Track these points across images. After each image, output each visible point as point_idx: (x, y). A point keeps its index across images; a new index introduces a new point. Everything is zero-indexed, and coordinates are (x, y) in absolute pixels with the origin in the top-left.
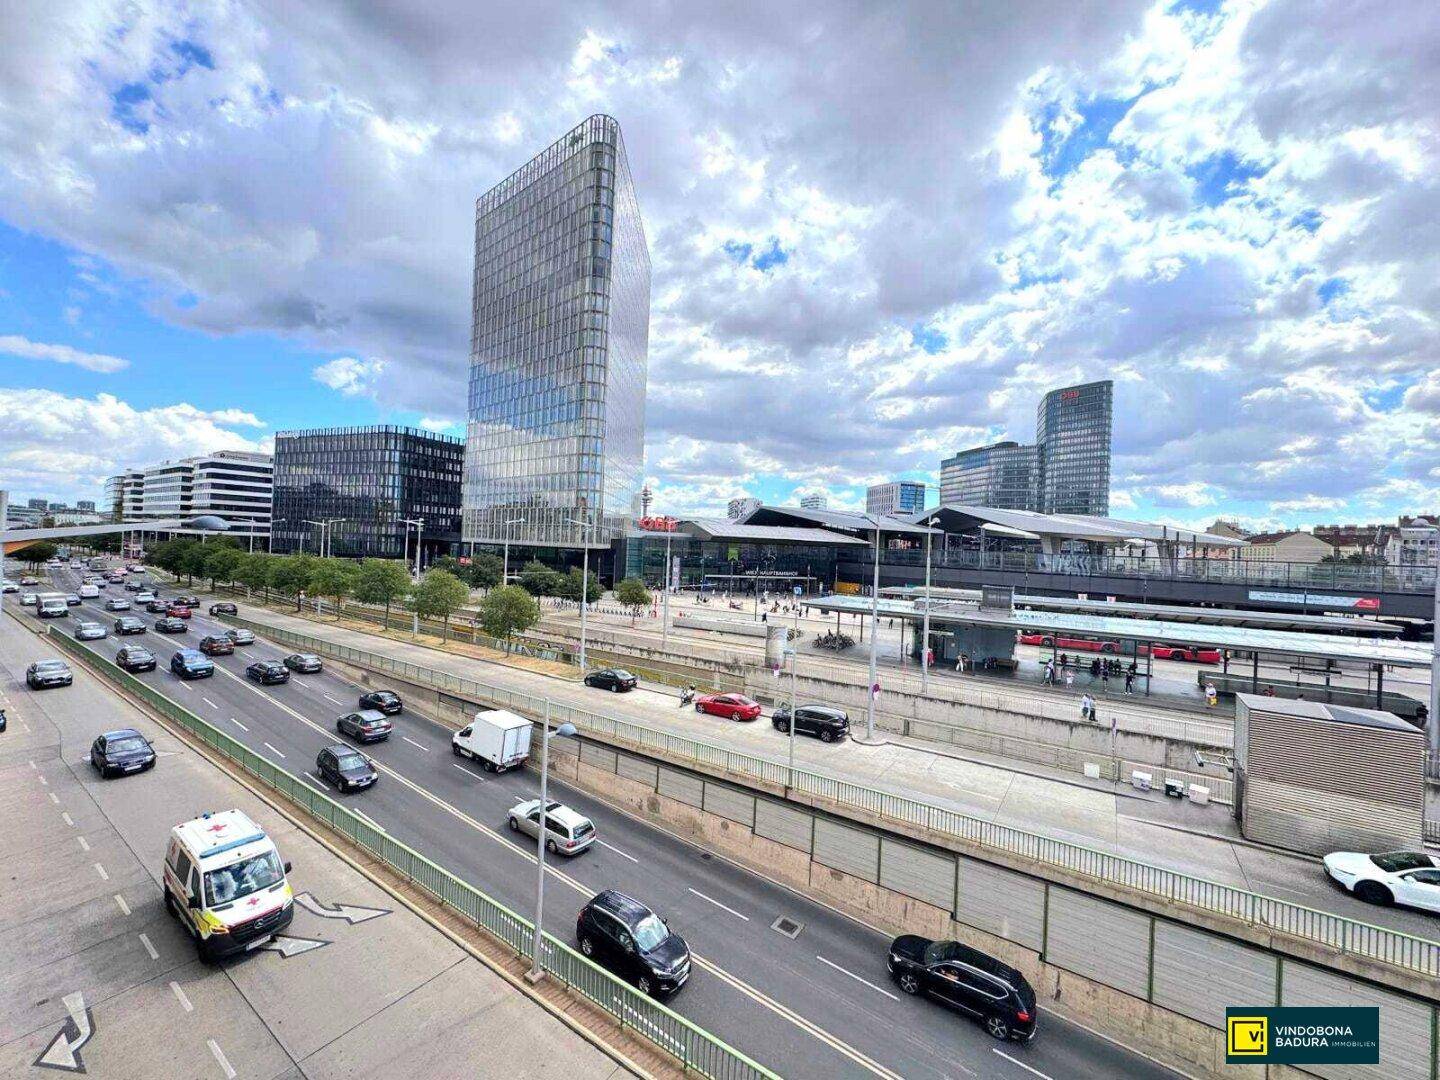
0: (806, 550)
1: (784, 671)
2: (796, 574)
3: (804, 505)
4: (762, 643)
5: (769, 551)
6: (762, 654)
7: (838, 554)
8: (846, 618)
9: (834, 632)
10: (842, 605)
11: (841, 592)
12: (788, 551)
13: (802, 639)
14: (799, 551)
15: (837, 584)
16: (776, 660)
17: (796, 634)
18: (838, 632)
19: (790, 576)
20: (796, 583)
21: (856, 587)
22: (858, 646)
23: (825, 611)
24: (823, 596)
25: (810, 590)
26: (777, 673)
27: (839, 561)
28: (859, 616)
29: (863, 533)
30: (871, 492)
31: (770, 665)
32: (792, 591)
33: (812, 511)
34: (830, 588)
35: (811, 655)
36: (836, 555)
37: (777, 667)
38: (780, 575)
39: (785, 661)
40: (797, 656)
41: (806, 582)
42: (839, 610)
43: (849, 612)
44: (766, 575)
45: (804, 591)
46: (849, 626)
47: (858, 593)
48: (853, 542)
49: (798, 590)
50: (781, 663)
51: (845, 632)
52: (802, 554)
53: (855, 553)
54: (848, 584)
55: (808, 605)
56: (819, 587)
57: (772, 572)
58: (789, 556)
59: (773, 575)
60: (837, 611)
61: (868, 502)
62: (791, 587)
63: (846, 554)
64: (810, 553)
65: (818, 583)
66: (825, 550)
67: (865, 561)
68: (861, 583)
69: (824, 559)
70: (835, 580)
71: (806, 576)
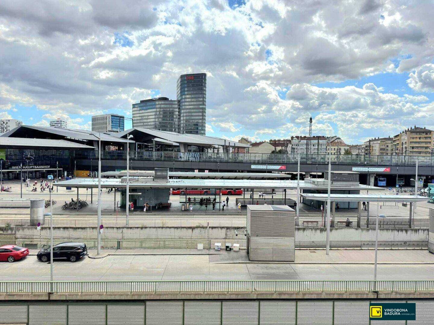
0: (54, 152)
1: (44, 226)
2: (49, 167)
3: (52, 125)
4: (28, 211)
5: (28, 153)
6: (28, 218)
7: (76, 154)
8: (82, 191)
9: (75, 199)
10: (79, 184)
11: (78, 176)
12: (41, 153)
13: (55, 206)
14: (49, 153)
15: (76, 172)
16: (37, 220)
17: (51, 203)
18: (78, 199)
19: (44, 169)
20: (49, 172)
21: (88, 172)
22: (90, 206)
23: (69, 188)
24: (67, 179)
26: (39, 228)
27: (76, 158)
28: (89, 190)
29: (90, 142)
30: (94, 119)
31: (34, 224)
32: (47, 177)
33: (59, 130)
34: (71, 175)
35: (61, 215)
36: (74, 155)
37: (39, 225)
38: (37, 168)
39: (44, 220)
40: (53, 216)
41: (55, 171)
42: (78, 187)
43: (84, 187)
44: (27, 169)
45: (55, 177)
46: (84, 195)
47: (89, 176)
48: (86, 147)
49: (50, 177)
50: (41, 222)
51: (82, 199)
52: (52, 155)
53: (86, 154)
54: (83, 171)
55: (57, 185)
56: (64, 174)
57: (31, 167)
58: (44, 156)
59: (32, 168)
60: (76, 187)
61: (93, 125)
62: (45, 175)
63: (81, 154)
64: (57, 154)
65: (64, 172)
66: (67, 152)
67: (93, 157)
68: (90, 170)
69: (66, 157)
70: (74, 169)
71: (56, 168)
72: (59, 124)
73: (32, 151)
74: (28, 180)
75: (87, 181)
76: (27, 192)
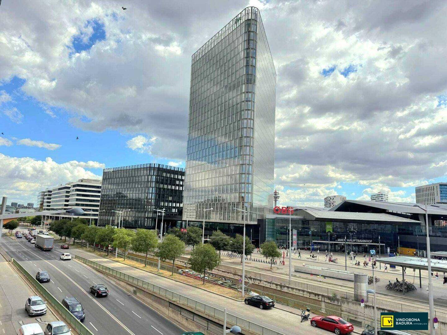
0: (376, 226)
1: (367, 304)
2: (371, 241)
3: (373, 199)
4: (352, 285)
5: (352, 227)
6: (352, 291)
7: (399, 229)
8: (409, 271)
9: (400, 280)
11: (402, 254)
12: (364, 227)
13: (378, 283)
14: (371, 227)
15: (400, 249)
16: (361, 296)
17: (374, 280)
18: (404, 280)
19: (367, 243)
20: (372, 247)
21: (414, 251)
22: (419, 290)
23: (393, 266)
24: (390, 256)
25: (382, 252)
26: (363, 305)
28: (417, 271)
29: (415, 216)
30: (419, 190)
31: (358, 300)
32: (369, 253)
33: (380, 203)
34: (394, 252)
35: (385, 295)
36: (397, 230)
37: (362, 301)
38: (360, 242)
39: (368, 297)
40: (376, 295)
41: (378, 247)
43: (410, 267)
44: (351, 242)
45: (377, 253)
46: (411, 277)
47: (415, 255)
48: (410, 221)
49: (373, 252)
50: (365, 299)
51: (409, 280)
52: (374, 229)
53: (411, 229)
54: (407, 249)
55: (381, 262)
56: (387, 250)
57: (354, 240)
58: (366, 230)
59: (355, 242)
60: (401, 266)
61: (417, 196)
62: (368, 249)
63: (405, 229)
64: (379, 229)
65: (386, 248)
66: (389, 226)
67: (419, 234)
68: (417, 248)
69: (389, 232)
70: (398, 246)
71: (378, 243)
72: (380, 198)
73: (355, 224)
74: (352, 253)
75: (413, 260)
76: (351, 266)
